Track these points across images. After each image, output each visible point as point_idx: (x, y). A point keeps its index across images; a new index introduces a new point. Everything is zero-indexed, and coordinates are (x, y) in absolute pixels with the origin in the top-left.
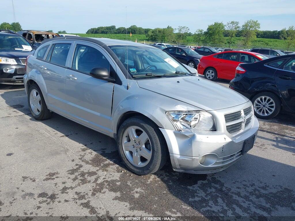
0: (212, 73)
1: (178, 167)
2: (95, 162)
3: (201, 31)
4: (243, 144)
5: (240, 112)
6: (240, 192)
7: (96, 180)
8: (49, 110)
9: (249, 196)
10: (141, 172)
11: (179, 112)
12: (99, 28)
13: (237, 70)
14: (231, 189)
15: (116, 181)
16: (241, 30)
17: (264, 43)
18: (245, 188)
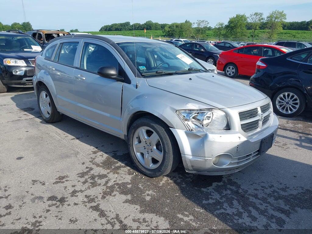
0: (233, 69)
1: (191, 168)
2: (106, 164)
3: (222, 25)
4: (260, 143)
5: (257, 109)
6: (257, 194)
7: (107, 182)
8: (59, 112)
9: (267, 198)
10: (152, 174)
11: (190, 110)
12: (112, 25)
13: (258, 65)
14: (248, 191)
15: (128, 183)
16: (266, 21)
17: (292, 36)
18: (263, 190)
